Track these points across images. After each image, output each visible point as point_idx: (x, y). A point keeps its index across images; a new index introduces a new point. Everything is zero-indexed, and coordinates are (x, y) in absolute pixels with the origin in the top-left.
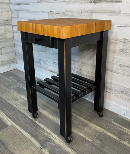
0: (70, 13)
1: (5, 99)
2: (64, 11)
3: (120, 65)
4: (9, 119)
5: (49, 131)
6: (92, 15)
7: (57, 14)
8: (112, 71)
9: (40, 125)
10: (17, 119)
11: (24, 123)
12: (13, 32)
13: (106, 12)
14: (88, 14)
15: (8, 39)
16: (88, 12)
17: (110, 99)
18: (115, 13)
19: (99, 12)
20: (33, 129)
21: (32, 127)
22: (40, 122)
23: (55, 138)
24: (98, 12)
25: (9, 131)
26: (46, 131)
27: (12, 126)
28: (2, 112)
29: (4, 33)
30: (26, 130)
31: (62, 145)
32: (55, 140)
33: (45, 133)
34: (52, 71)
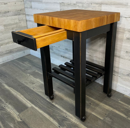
0: (81, 5)
1: (23, 83)
2: (75, 3)
3: (126, 51)
4: (29, 102)
5: (65, 111)
6: (101, 7)
7: (68, 5)
8: (119, 57)
9: (57, 106)
10: (36, 101)
11: (42, 105)
12: (27, 21)
13: (114, 5)
14: (97, 5)
15: (22, 27)
16: (97, 4)
17: (117, 81)
18: (123, 5)
19: (108, 4)
20: (50, 110)
21: (49, 108)
22: (56, 103)
23: (71, 117)
24: (106, 4)
25: (29, 112)
26: (62, 111)
27: (32, 107)
28: (21, 95)
29: (18, 22)
30: (45, 111)
31: (78, 123)
32: (71, 120)
33: (62, 113)
34: (63, 57)
